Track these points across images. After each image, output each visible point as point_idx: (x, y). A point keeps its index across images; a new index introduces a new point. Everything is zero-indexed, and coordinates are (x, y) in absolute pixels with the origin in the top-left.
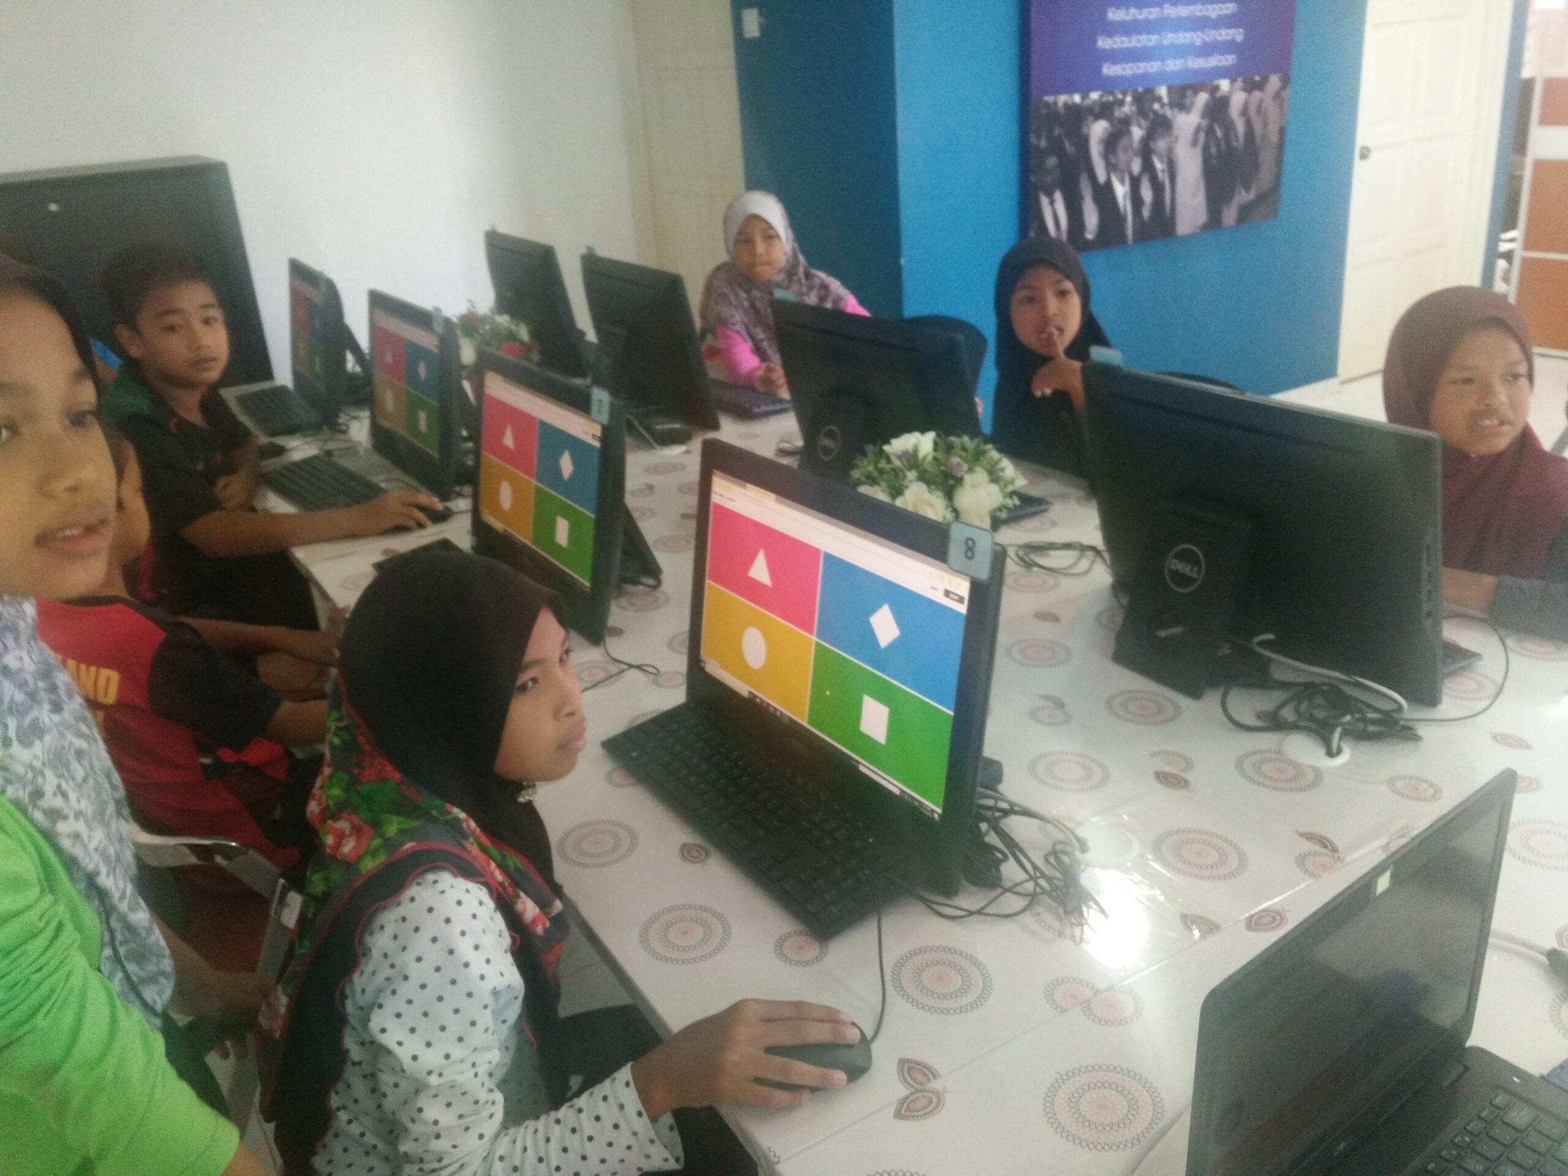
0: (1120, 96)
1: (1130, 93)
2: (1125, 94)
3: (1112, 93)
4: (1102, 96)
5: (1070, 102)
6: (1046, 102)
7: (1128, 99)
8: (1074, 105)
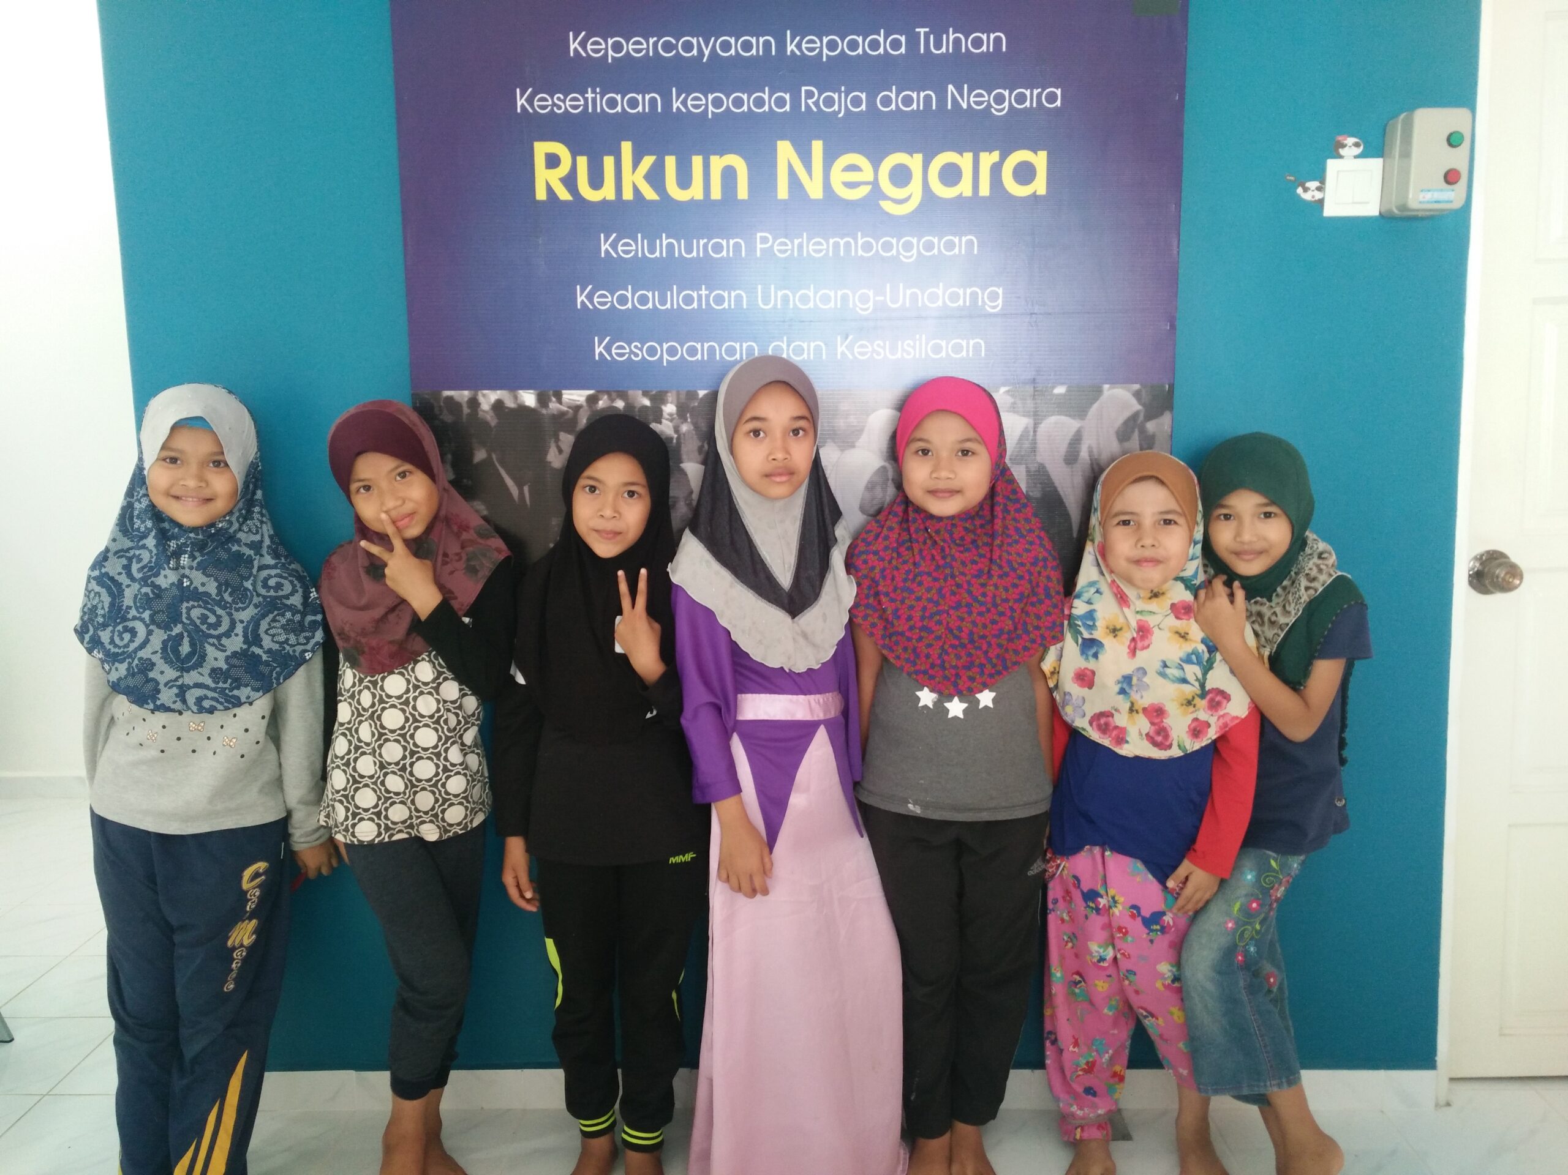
0: (647, 402)
1: (671, 397)
2: (659, 399)
3: (622, 395)
4: (592, 400)
5: (510, 404)
6: (450, 399)
7: (669, 408)
8: (523, 409)
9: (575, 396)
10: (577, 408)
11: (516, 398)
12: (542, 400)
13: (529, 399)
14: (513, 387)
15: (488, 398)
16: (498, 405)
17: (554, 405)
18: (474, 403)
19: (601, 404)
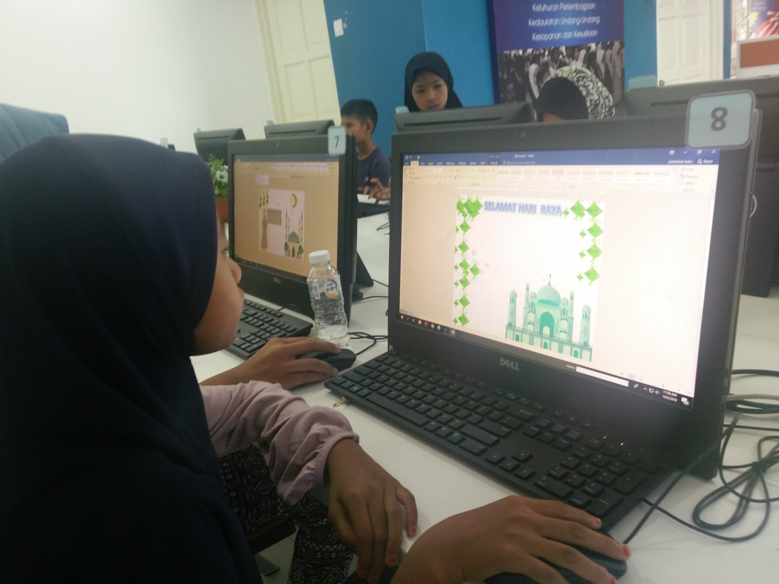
1: (547, 50)
2: (544, 50)
4: (533, 51)
5: (517, 54)
6: (505, 54)
7: (547, 53)
8: (519, 56)
9: (530, 51)
10: (530, 54)
11: (518, 53)
12: (524, 52)
13: (521, 52)
14: (518, 49)
15: (513, 52)
16: (515, 55)
17: (526, 54)
18: (510, 54)
19: (535, 52)
